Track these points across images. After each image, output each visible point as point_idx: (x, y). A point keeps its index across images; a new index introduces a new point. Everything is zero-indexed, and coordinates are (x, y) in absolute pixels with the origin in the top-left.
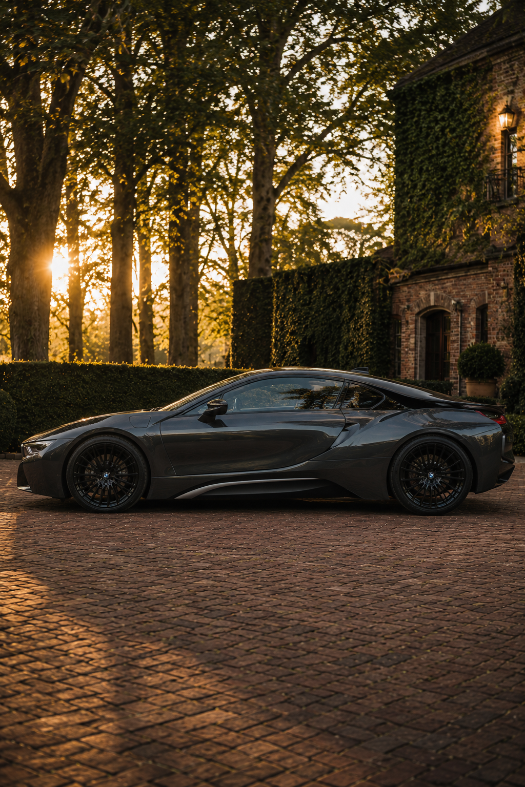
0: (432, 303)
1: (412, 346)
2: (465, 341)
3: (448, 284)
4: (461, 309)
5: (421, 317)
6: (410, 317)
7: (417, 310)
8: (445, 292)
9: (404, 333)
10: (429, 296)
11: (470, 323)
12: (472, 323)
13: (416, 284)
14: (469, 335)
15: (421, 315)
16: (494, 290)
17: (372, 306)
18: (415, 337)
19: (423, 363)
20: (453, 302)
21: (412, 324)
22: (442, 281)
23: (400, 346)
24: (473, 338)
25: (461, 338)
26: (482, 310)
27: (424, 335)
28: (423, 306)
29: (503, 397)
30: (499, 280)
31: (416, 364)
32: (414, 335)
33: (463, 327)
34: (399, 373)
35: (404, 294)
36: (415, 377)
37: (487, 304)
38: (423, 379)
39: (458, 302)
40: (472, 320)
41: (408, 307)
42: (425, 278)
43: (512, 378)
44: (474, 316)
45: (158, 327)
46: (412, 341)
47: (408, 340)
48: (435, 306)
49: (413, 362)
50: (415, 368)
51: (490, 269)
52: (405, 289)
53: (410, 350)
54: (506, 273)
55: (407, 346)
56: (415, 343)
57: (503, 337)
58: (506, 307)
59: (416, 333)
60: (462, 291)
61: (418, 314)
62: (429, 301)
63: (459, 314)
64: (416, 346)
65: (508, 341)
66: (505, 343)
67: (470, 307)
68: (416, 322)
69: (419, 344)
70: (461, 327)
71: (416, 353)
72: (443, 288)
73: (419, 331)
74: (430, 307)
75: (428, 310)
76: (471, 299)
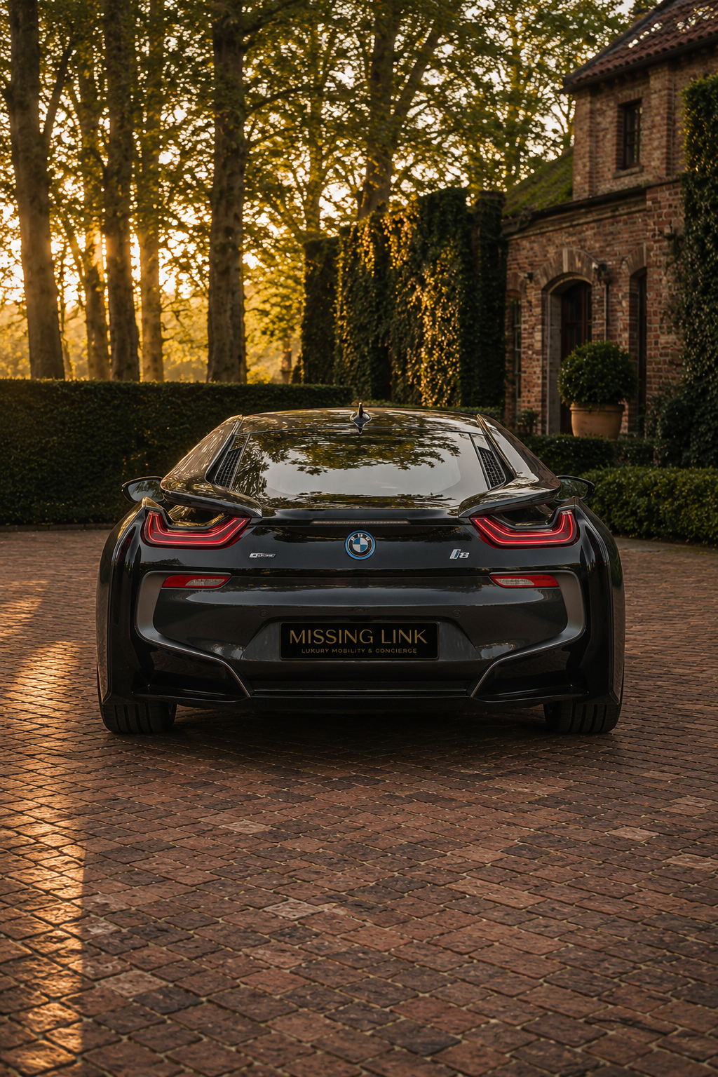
0: (565, 269)
1: (538, 346)
2: (614, 337)
3: (589, 233)
4: (607, 276)
5: (551, 294)
6: (533, 295)
7: (544, 282)
8: (583, 248)
9: (525, 322)
10: (561, 255)
11: (620, 303)
12: (624, 304)
13: (542, 234)
14: (620, 325)
15: (551, 290)
16: (656, 242)
17: (467, 279)
18: (543, 331)
20: (594, 265)
21: (537, 306)
22: (578, 228)
23: (519, 345)
24: (625, 330)
25: (607, 330)
26: (640, 278)
28: (553, 274)
29: (664, 436)
30: (663, 223)
31: (544, 378)
32: (540, 327)
33: (611, 312)
35: (524, 253)
37: (645, 268)
39: (602, 266)
40: (623, 297)
41: (531, 277)
42: (553, 223)
43: (678, 401)
44: (626, 289)
45: (167, 327)
46: (538, 336)
47: (531, 335)
48: (569, 274)
49: (541, 375)
50: (544, 385)
51: (649, 203)
52: (525, 243)
53: (535, 352)
54: (673, 209)
55: (530, 346)
56: (543, 341)
57: (669, 328)
58: (674, 273)
59: (543, 324)
60: (609, 245)
61: (545, 290)
62: (561, 264)
63: (604, 286)
64: (544, 345)
65: (677, 333)
66: (672, 337)
67: (620, 273)
68: (543, 302)
69: (548, 342)
70: (607, 310)
71: (544, 359)
72: (580, 241)
73: (548, 320)
74: (563, 276)
75: (561, 281)
76: (622, 260)
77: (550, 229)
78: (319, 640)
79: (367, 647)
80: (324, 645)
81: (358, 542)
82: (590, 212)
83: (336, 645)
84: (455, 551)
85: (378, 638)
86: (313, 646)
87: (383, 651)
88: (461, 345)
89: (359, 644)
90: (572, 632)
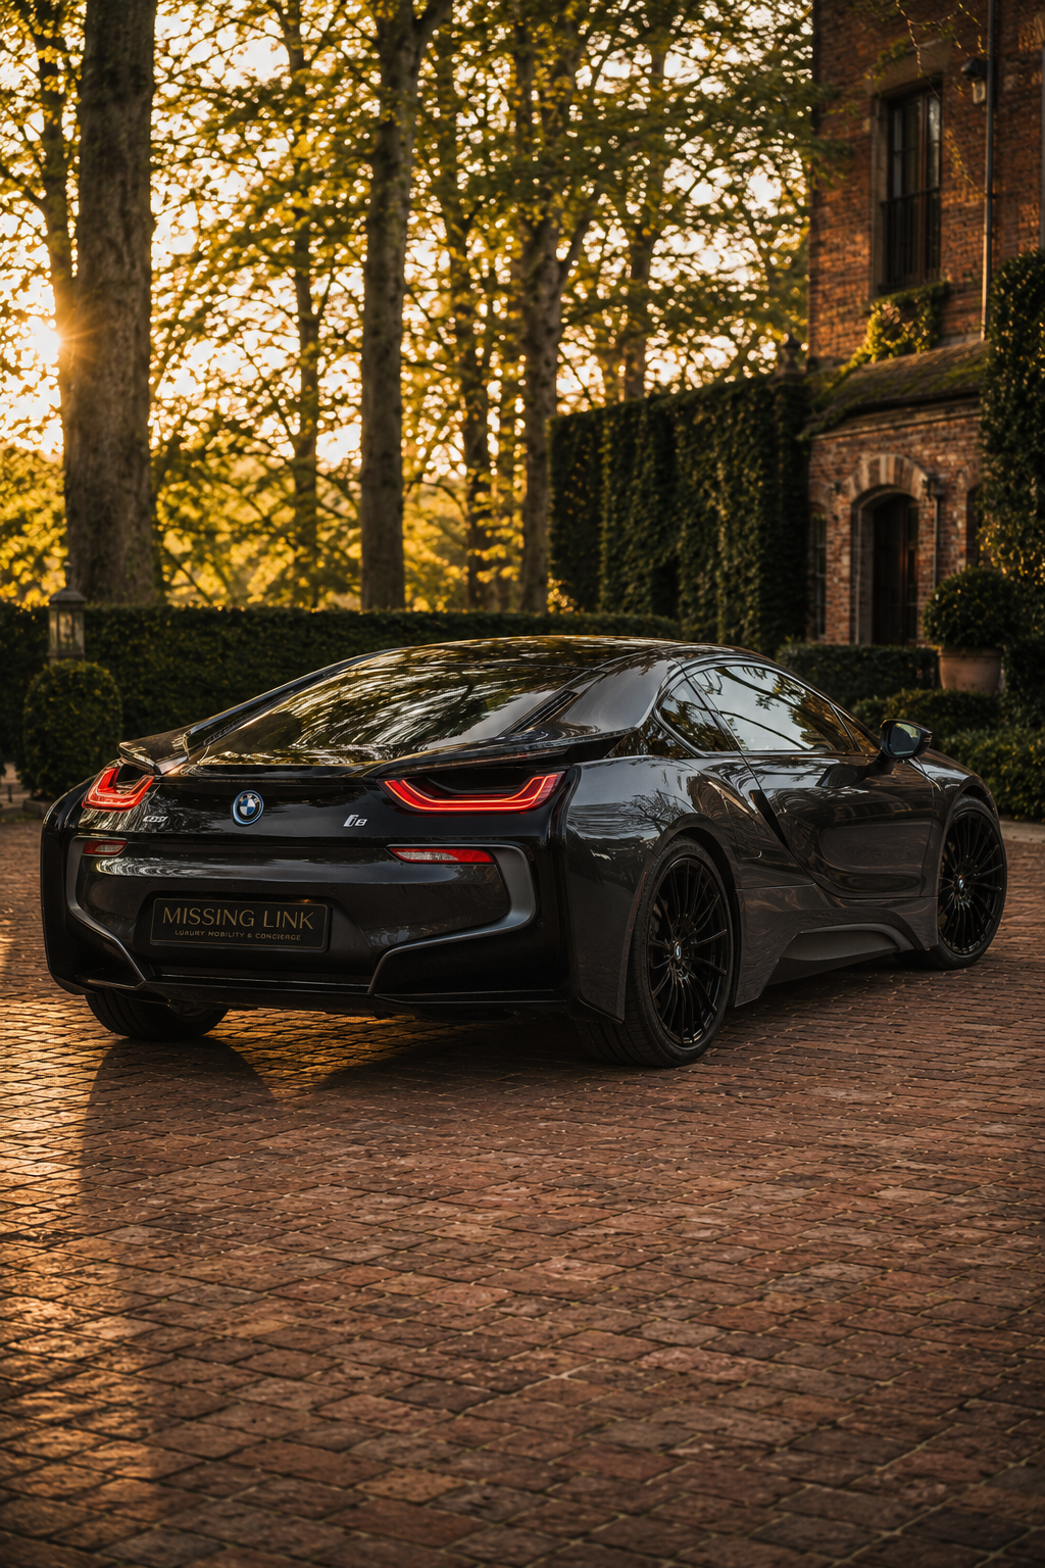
0: (884, 480)
1: (846, 572)
2: (947, 565)
3: (916, 437)
4: (940, 491)
5: (864, 510)
6: (841, 510)
7: (854, 494)
9: (831, 542)
10: (878, 462)
11: (955, 523)
12: (960, 525)
14: (954, 550)
15: (862, 505)
17: (766, 487)
18: (852, 553)
19: (869, 609)
20: (924, 477)
21: (845, 524)
22: (902, 430)
23: (823, 570)
24: (961, 556)
25: (938, 557)
27: (870, 548)
28: (866, 485)
31: (852, 611)
32: (848, 549)
33: (943, 534)
34: (823, 631)
35: (831, 458)
36: (852, 639)
38: (868, 644)
39: (933, 478)
40: (960, 517)
41: (839, 487)
42: (870, 422)
44: (964, 507)
46: (846, 560)
47: (838, 560)
48: (888, 486)
49: (848, 607)
50: (852, 619)
52: (832, 446)
53: (841, 580)
55: (836, 572)
56: (852, 566)
59: (852, 544)
61: (855, 504)
62: (877, 474)
63: (935, 503)
64: (852, 573)
67: (955, 488)
68: (853, 519)
69: (859, 568)
70: (938, 532)
71: (853, 588)
72: (903, 446)
73: (858, 541)
74: (880, 487)
75: (878, 494)
76: (959, 472)
77: (866, 429)
78: (195, 920)
79: (249, 930)
80: (200, 927)
81: (245, 804)
82: (919, 411)
83: (215, 928)
84: (351, 817)
85: (259, 921)
86: (187, 927)
87: (264, 936)
88: (761, 569)
89: (239, 927)
90: (517, 918)
